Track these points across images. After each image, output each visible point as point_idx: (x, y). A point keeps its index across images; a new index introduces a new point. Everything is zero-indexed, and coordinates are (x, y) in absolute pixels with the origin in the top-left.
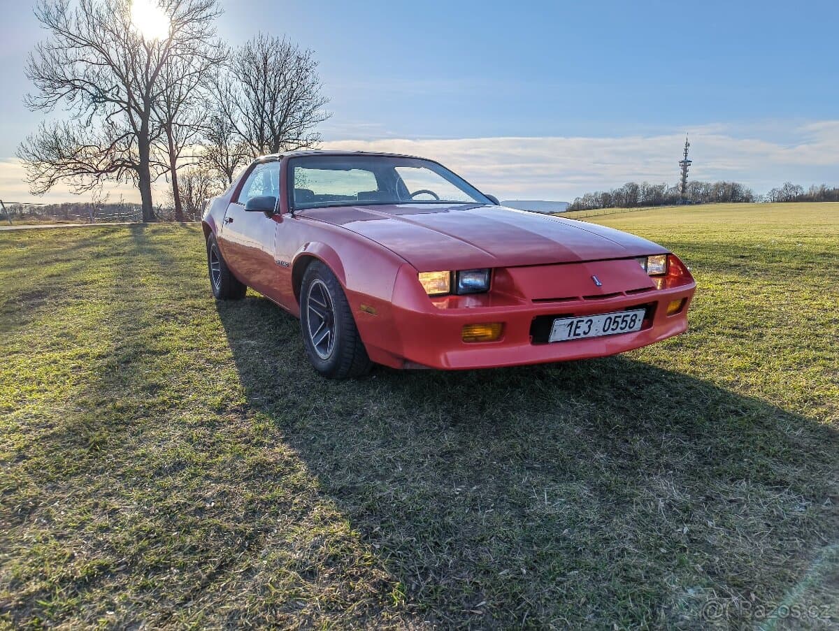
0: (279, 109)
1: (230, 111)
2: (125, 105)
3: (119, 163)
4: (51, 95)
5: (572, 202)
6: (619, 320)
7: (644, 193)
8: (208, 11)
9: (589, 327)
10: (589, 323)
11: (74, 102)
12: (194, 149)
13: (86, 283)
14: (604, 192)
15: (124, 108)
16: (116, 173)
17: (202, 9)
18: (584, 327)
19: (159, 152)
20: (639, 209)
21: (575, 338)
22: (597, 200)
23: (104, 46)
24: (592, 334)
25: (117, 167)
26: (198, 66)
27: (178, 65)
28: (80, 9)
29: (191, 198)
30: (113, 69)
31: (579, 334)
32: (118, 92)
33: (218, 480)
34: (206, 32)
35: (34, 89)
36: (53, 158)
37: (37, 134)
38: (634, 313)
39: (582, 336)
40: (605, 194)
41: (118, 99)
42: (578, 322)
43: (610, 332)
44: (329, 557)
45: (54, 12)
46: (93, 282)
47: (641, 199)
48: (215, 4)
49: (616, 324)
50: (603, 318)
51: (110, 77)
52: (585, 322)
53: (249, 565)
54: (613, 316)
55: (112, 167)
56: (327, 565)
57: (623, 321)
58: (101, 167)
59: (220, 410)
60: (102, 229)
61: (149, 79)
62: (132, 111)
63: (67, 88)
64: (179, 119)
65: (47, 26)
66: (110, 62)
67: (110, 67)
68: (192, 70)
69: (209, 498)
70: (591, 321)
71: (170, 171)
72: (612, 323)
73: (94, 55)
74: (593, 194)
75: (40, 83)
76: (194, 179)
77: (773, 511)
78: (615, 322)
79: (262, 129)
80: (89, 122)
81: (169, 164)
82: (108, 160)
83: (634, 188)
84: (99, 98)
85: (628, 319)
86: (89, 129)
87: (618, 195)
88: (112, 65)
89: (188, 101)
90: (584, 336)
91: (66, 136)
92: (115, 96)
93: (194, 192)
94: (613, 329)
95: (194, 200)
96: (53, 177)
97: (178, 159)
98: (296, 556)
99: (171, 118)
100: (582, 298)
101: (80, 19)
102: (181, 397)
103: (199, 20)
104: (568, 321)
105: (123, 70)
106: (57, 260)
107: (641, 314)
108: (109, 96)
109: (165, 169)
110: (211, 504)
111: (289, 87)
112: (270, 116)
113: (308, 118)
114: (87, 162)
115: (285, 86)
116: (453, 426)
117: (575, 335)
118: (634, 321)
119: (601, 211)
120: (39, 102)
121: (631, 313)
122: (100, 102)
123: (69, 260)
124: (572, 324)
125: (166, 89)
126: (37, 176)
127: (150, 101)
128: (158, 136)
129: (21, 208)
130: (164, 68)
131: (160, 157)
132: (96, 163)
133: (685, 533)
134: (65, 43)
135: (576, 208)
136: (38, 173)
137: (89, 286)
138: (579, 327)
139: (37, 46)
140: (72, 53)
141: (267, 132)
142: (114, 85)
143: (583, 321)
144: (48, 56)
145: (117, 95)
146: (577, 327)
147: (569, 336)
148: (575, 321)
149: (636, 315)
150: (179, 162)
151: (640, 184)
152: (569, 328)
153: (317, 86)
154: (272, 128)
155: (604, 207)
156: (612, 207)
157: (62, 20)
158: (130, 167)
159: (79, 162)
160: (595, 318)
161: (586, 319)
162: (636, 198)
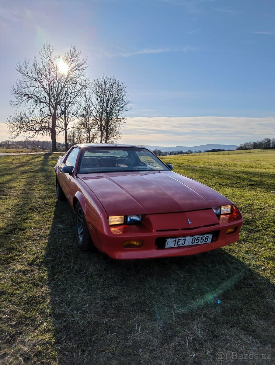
0: (110, 106)
1: (90, 106)
2: (48, 104)
3: (44, 127)
4: (19, 101)
5: (239, 145)
6: (200, 239)
7: (273, 143)
8: (83, 66)
9: (185, 242)
10: (184, 240)
11: (28, 103)
12: (75, 122)
13: (12, 188)
14: (254, 142)
15: (47, 105)
16: (42, 131)
17: (81, 65)
18: (181, 242)
19: (60, 122)
20: (270, 150)
21: (178, 246)
22: (251, 145)
23: (41, 81)
24: (186, 244)
25: (43, 129)
26: (78, 88)
27: (70, 87)
28: (32, 67)
29: (74, 140)
30: (44, 90)
31: (180, 245)
32: (45, 99)
33: (14, 304)
34: (82, 74)
35: (13, 98)
36: (19, 124)
37: (14, 116)
38: (207, 236)
39: (181, 245)
40: (254, 143)
41: (45, 102)
42: (178, 240)
43: (195, 244)
44: (38, 351)
45: (23, 68)
46: (15, 187)
47: (271, 146)
48: (86, 63)
49: (198, 240)
50: (191, 238)
51: (42, 93)
52: (182, 240)
53: (6, 351)
54: (196, 237)
55: (41, 129)
56: (36, 355)
57: (201, 239)
58: (37, 129)
59: (31, 264)
60: (32, 156)
61: (58, 94)
62: (50, 106)
63: (27, 97)
64: (69, 110)
65: (20, 73)
66: (43, 87)
67: (43, 89)
68: (75, 90)
69: (6, 313)
70: (185, 239)
71: (64, 130)
72: (196, 240)
73: (37, 85)
74: (249, 143)
75: (16, 96)
76: (76, 132)
77: (240, 349)
78: (197, 240)
79: (102, 114)
80: (33, 111)
81: (64, 128)
82: (40, 126)
83: (269, 141)
84: (38, 101)
85: (204, 238)
86: (33, 114)
87: (261, 144)
88: (44, 88)
89: (72, 103)
90: (182, 245)
91: (24, 116)
92: (44, 101)
93: (75, 138)
94: (196, 242)
95: (75, 141)
96: (19, 132)
97: (68, 126)
98: (25, 349)
99: (66, 109)
100: (180, 230)
101: (33, 70)
102: (20, 255)
103: (79, 70)
104: (174, 239)
105: (48, 90)
106: (7, 174)
107: (210, 236)
108: (42, 100)
109: (63, 130)
110: (5, 316)
111: (114, 97)
112: (106, 108)
113: (122, 109)
114: (32, 127)
115: (112, 97)
116: (121, 282)
117: (177, 245)
118: (207, 239)
119: (252, 150)
120: (15, 103)
121: (205, 236)
122: (38, 103)
123: (11, 174)
124: (175, 240)
125: (65, 97)
126: (12, 132)
127: (58, 103)
128: (60, 116)
129: (9, 142)
130: (64, 89)
131: (61, 125)
132: (35, 127)
133: (193, 357)
134: (27, 80)
135: (241, 148)
136: (13, 130)
137: (12, 189)
138: (179, 242)
139: (15, 81)
140: (29, 84)
141: (104, 115)
142: (44, 96)
143: (181, 239)
144: (19, 85)
145: (45, 100)
146: (178, 242)
147: (175, 245)
148: (177, 239)
149: (208, 237)
150: (68, 127)
151: (271, 139)
152: (174, 242)
153: (125, 97)
154: (106, 113)
155: (254, 149)
156: (258, 149)
157: (26, 70)
158: (48, 129)
159: (29, 127)
160: (187, 238)
161: (182, 239)
162: (269, 146)
